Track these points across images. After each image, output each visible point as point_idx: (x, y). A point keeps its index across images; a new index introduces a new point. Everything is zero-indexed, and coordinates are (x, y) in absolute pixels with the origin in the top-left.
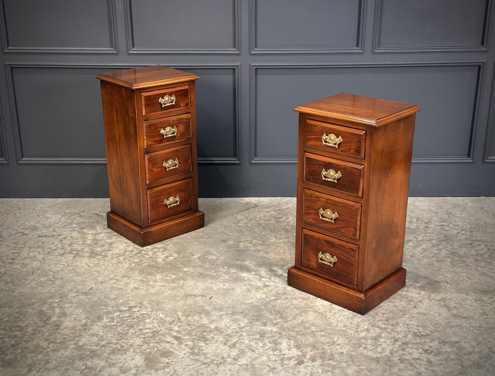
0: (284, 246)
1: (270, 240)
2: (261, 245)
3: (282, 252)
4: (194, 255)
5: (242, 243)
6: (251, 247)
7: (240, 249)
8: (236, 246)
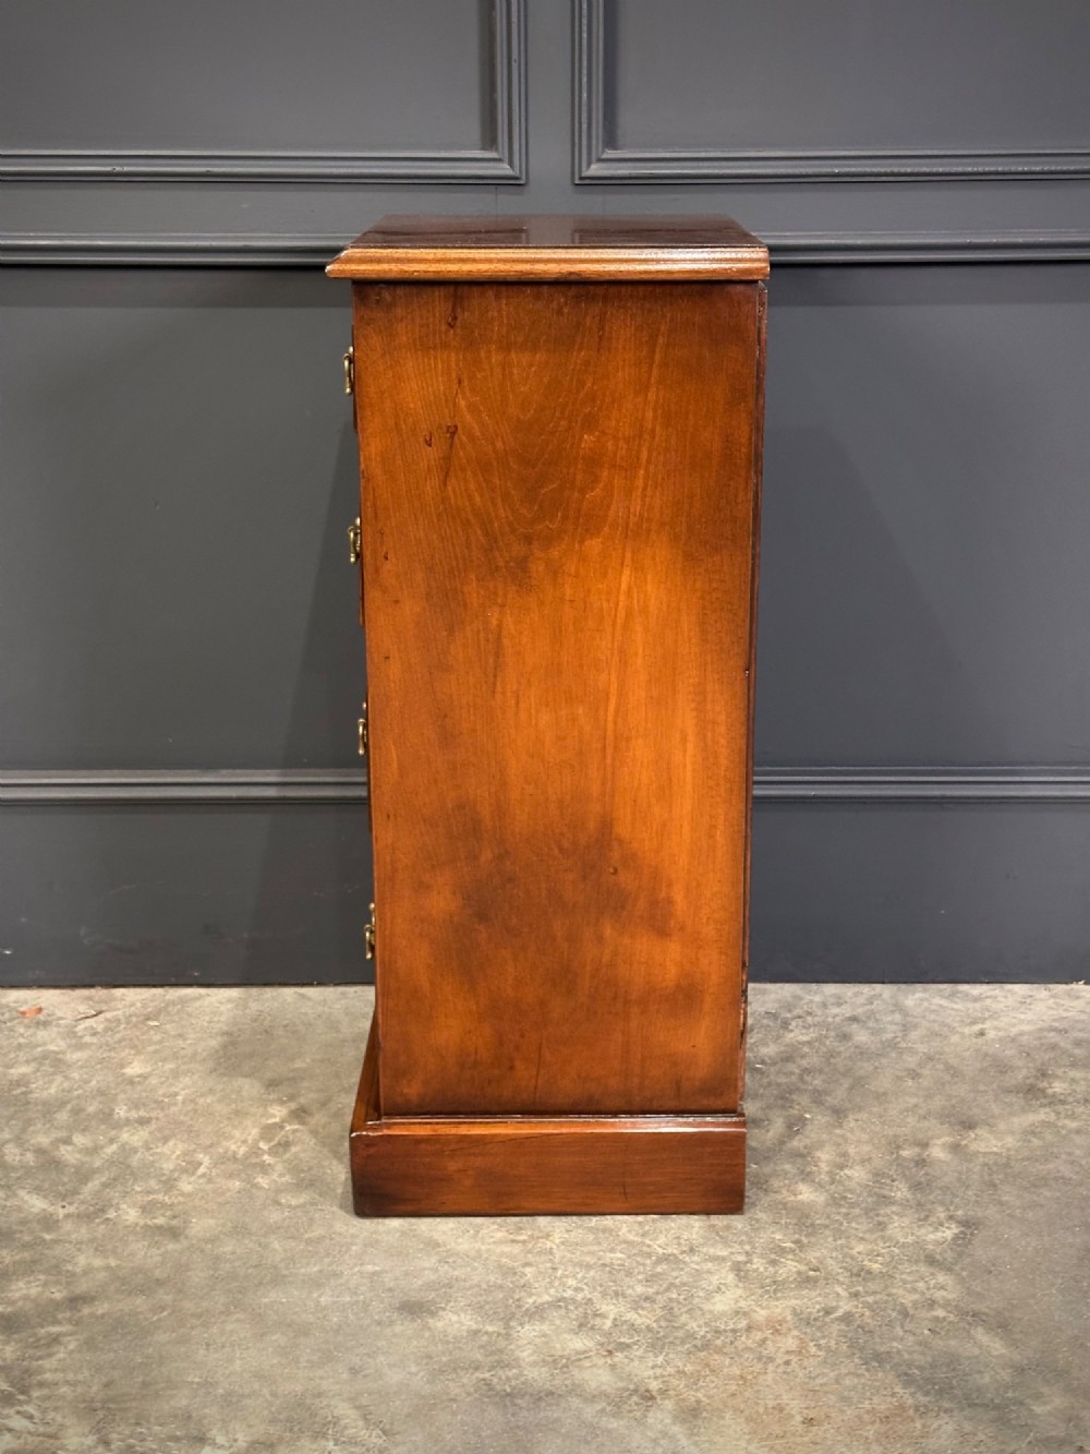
0: (800, 1352)
1: (709, 1296)
2: (657, 1344)
3: (795, 1406)
4: (201, 1440)
5: (527, 1327)
6: (587, 1364)
7: (513, 1383)
8: (492, 1353)
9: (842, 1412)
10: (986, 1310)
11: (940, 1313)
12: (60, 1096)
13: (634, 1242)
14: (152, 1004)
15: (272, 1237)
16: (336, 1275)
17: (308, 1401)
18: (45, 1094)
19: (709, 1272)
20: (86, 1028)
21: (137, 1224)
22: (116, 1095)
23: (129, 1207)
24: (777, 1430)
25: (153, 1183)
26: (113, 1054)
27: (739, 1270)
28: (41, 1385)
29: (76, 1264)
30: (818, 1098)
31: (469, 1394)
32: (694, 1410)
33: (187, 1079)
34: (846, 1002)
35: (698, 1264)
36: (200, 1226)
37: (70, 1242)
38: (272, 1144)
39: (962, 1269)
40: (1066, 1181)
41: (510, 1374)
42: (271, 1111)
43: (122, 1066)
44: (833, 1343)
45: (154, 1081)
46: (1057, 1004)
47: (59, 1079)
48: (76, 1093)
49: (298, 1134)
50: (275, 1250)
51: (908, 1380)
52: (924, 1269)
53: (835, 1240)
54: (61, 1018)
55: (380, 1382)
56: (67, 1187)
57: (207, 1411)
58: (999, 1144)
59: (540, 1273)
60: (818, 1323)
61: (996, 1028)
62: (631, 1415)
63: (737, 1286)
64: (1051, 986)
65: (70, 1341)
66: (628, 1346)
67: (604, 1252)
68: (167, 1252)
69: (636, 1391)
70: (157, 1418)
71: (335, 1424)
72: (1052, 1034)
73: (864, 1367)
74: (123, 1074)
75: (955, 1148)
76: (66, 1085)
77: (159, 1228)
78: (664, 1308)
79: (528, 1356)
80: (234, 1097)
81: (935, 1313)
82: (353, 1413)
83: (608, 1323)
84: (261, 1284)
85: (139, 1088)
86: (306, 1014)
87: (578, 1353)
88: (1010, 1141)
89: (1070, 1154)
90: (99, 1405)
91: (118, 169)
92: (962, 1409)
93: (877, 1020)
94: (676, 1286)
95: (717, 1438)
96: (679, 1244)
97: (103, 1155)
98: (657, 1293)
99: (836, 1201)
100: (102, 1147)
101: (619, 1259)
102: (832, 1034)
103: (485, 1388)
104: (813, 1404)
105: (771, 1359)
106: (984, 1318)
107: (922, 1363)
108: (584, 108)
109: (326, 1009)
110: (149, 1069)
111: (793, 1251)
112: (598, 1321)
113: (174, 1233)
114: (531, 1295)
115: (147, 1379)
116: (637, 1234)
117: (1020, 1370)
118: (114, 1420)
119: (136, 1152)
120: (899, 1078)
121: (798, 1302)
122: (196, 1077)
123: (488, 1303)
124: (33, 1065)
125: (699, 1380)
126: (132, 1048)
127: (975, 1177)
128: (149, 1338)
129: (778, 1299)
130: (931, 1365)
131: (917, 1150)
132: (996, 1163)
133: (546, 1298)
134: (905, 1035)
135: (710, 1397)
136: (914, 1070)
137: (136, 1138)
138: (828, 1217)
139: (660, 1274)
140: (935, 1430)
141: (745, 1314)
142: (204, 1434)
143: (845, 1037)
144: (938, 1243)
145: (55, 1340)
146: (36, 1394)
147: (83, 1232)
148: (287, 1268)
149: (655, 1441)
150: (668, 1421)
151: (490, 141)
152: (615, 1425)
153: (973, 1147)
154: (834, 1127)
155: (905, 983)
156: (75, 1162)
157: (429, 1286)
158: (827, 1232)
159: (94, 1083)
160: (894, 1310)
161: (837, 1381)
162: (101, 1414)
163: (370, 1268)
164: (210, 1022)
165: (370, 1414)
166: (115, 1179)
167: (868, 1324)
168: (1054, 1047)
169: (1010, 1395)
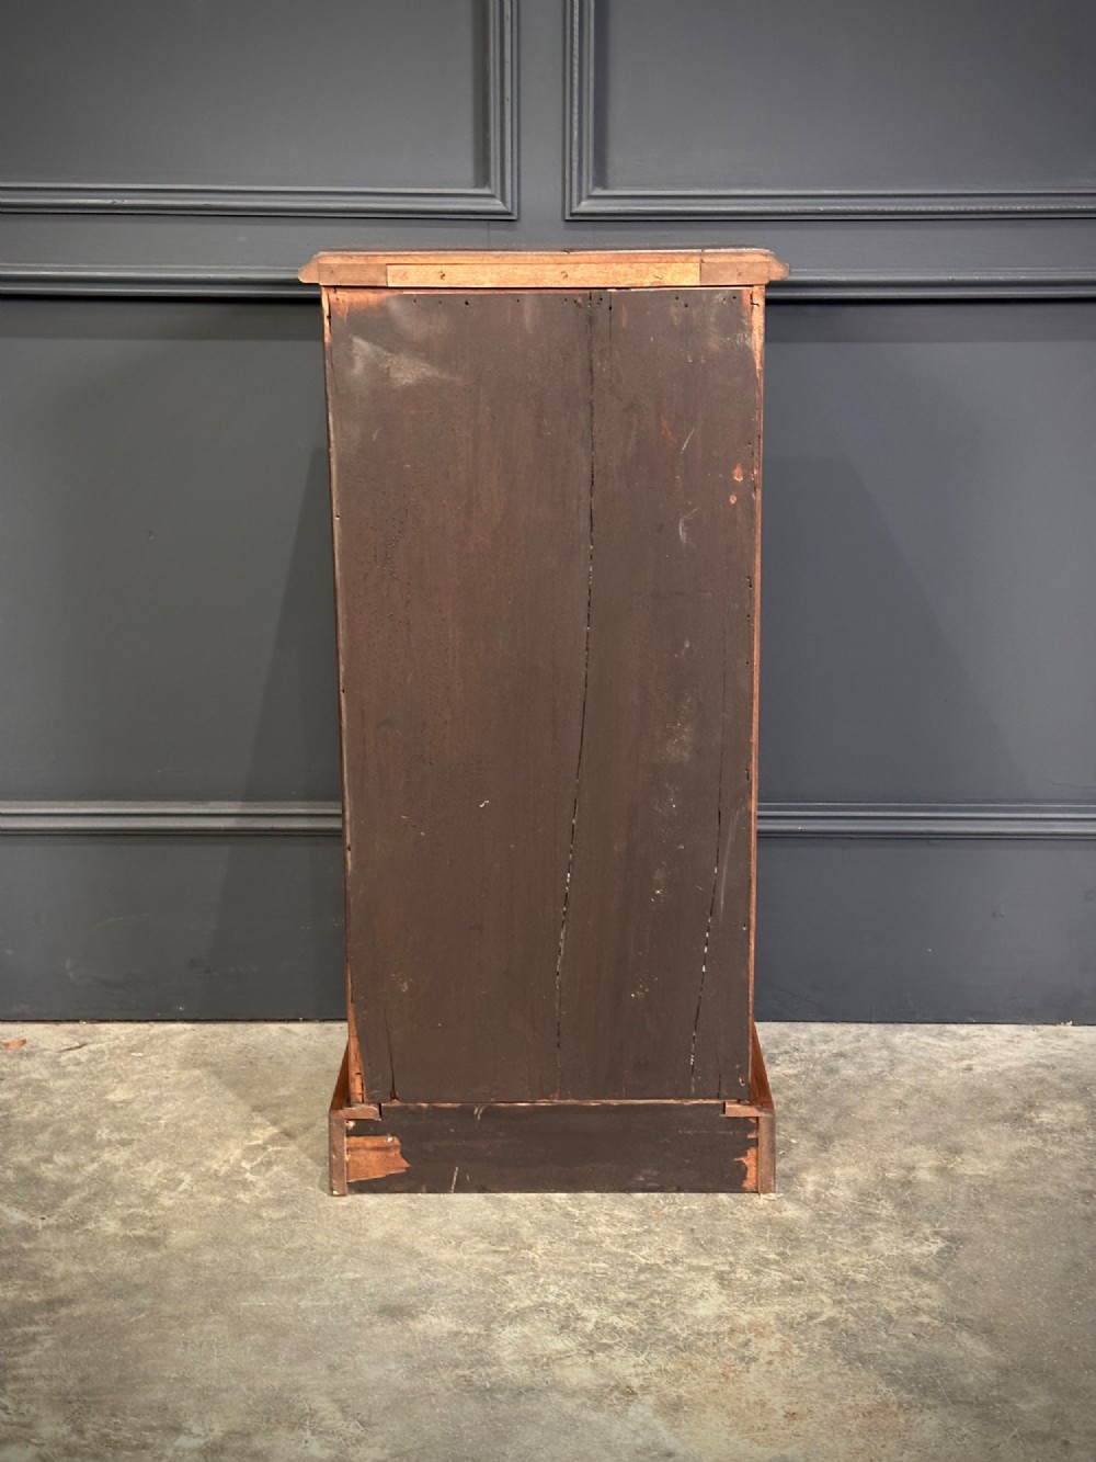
0: (783, 1353)
1: (692, 1301)
2: (639, 1344)
3: (779, 1402)
4: (177, 1430)
5: (508, 1329)
6: (568, 1362)
7: (493, 1379)
8: (473, 1352)
9: (824, 1407)
10: (972, 1317)
11: (925, 1319)
12: (43, 1118)
13: (617, 1253)
14: (135, 1038)
15: (253, 1247)
16: (315, 1281)
17: (285, 1396)
18: (27, 1118)
19: (692, 1280)
20: (69, 1058)
21: (117, 1235)
22: (98, 1119)
23: (109, 1220)
24: (759, 1423)
25: (133, 1198)
26: (96, 1082)
27: (722, 1279)
28: (16, 1379)
29: (54, 1270)
30: (803, 1124)
31: (448, 1389)
32: (675, 1404)
33: (170, 1104)
34: (833, 1040)
35: (681, 1273)
36: (179, 1237)
37: (49, 1251)
38: (255, 1163)
39: (947, 1280)
40: (1054, 1201)
41: (490, 1371)
42: (254, 1134)
43: (106, 1093)
44: (816, 1344)
45: (136, 1106)
46: (1044, 1043)
47: (41, 1104)
48: (57, 1117)
49: (281, 1155)
50: (257, 1259)
51: (892, 1380)
52: (908, 1279)
53: (820, 1253)
54: (46, 1050)
55: (359, 1378)
56: (46, 1201)
57: (183, 1403)
58: (986, 1168)
59: (522, 1280)
60: (802, 1327)
61: (983, 1064)
62: (612, 1409)
63: (720, 1293)
64: (1039, 1027)
65: (46, 1340)
66: (610, 1346)
67: (588, 1262)
68: (146, 1260)
69: (617, 1387)
70: (132, 1410)
71: (312, 1416)
72: (1039, 1070)
73: (847, 1367)
74: (106, 1100)
75: (942, 1171)
76: (48, 1109)
77: (138, 1238)
78: (645, 1313)
79: (509, 1356)
80: (217, 1121)
81: (919, 1319)
82: (331, 1407)
83: (590, 1327)
84: (240, 1288)
85: (121, 1113)
86: (291, 1047)
87: (559, 1352)
88: (997, 1165)
89: (1057, 1177)
90: (75, 1398)
91: (118, 202)
92: (945, 1406)
93: (864, 1056)
94: (658, 1293)
95: (697, 1430)
96: (663, 1256)
97: (84, 1173)
98: (640, 1299)
99: (819, 1218)
100: (83, 1165)
101: (603, 1269)
102: (819, 1068)
103: (465, 1383)
104: (795, 1400)
105: (754, 1359)
106: (969, 1324)
107: (906, 1364)
108: (575, 146)
109: (312, 1043)
110: (132, 1096)
111: (777, 1262)
112: (580, 1324)
113: (154, 1243)
114: (512, 1300)
115: (124, 1374)
116: (620, 1247)
117: (1004, 1371)
118: (89, 1412)
119: (117, 1170)
120: (887, 1108)
121: (782, 1308)
122: (178, 1103)
123: (468, 1307)
124: (17, 1091)
125: (680, 1377)
126: (115, 1077)
127: (962, 1197)
128: (126, 1338)
129: (761, 1305)
130: (915, 1366)
131: (903, 1172)
132: (982, 1185)
133: (528, 1303)
134: (893, 1070)
135: (690, 1393)
136: (901, 1102)
137: (117, 1157)
138: (813, 1232)
139: (643, 1282)
140: (918, 1425)
141: (727, 1318)
142: (180, 1424)
143: (832, 1071)
144: (923, 1256)
145: (33, 1338)
146: (10, 1387)
147: (63, 1242)
148: (267, 1275)
149: (635, 1432)
150: (649, 1414)
151: (483, 178)
152: (595, 1418)
153: (960, 1170)
154: (821, 1151)
155: (893, 1023)
156: (55, 1178)
157: (410, 1292)
158: (812, 1246)
159: (76, 1108)
160: (877, 1316)
161: (820, 1380)
162: (76, 1406)
163: (351, 1275)
164: (194, 1054)
165: (349, 1407)
166: (95, 1194)
167: (852, 1328)
168: (1041, 1081)
169: (995, 1393)
